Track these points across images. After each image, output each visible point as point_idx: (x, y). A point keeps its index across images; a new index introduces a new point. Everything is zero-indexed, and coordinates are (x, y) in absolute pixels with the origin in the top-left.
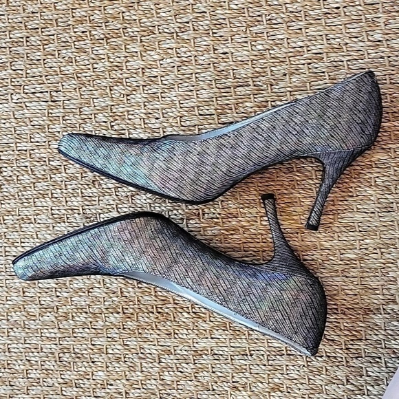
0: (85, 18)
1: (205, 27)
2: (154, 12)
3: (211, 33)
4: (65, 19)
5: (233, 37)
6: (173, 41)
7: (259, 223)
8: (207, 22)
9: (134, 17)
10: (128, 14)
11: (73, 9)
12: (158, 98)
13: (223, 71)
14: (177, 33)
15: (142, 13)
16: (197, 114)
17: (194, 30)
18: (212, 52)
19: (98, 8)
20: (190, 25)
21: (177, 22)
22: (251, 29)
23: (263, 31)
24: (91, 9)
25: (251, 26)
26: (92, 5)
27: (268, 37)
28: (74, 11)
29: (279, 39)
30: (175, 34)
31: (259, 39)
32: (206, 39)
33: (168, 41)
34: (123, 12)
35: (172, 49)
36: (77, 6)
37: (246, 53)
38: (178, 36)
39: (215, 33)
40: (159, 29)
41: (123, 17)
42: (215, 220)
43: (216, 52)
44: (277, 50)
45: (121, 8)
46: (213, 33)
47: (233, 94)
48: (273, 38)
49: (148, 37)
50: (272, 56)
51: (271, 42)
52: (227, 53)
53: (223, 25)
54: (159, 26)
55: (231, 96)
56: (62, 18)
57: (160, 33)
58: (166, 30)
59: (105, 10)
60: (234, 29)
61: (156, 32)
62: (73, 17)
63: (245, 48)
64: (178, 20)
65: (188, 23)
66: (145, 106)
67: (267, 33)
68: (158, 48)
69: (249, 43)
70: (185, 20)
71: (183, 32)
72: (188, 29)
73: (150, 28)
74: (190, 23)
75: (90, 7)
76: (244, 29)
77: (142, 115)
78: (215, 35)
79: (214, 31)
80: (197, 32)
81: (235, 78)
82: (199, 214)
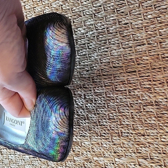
0: (41, 12)
1: (111, 7)
2: (80, 2)
3: (116, 11)
4: (30, 15)
5: (131, 12)
6: (92, 19)
7: (159, 140)
8: (112, 4)
9: (68, 7)
10: (64, 6)
11: (34, 8)
12: (87, 57)
13: (126, 36)
14: (94, 14)
15: (72, 4)
16: (112, 67)
17: (105, 10)
18: (118, 24)
19: (47, 5)
20: (102, 7)
21: (94, 7)
22: (143, 4)
23: (152, 4)
24: (43, 6)
25: (143, 3)
26: (44, 3)
27: (155, 8)
28: (35, 9)
29: (163, 9)
30: (93, 15)
31: (149, 10)
32: (112, 15)
33: (89, 20)
34: (62, 5)
35: (93, 25)
36: (36, 5)
37: (140, 22)
38: (96, 16)
39: (119, 11)
40: (83, 13)
41: (62, 8)
42: (129, 137)
43: (120, 23)
44: (163, 17)
45: (60, 3)
46: (117, 11)
47: (134, 51)
48: (159, 8)
49: (77, 19)
50: (159, 21)
51: (157, 12)
52: (128, 23)
53: (123, 5)
54: (83, 11)
55: (133, 53)
56: (29, 14)
57: (84, 15)
58: (87, 13)
59: (51, 5)
60: (131, 6)
61: (82, 15)
62: (35, 12)
63: (139, 19)
64: (94, 5)
65: (100, 6)
66: (80, 63)
67: (154, 5)
68: (84, 26)
69: (142, 14)
70: (99, 4)
71: (98, 13)
72: (101, 10)
73: (78, 13)
74: (102, 6)
75: (43, 5)
76: (137, 5)
77: (78, 70)
78: (119, 12)
79: (118, 9)
80: (107, 12)
81: (135, 40)
82: (119, 133)
